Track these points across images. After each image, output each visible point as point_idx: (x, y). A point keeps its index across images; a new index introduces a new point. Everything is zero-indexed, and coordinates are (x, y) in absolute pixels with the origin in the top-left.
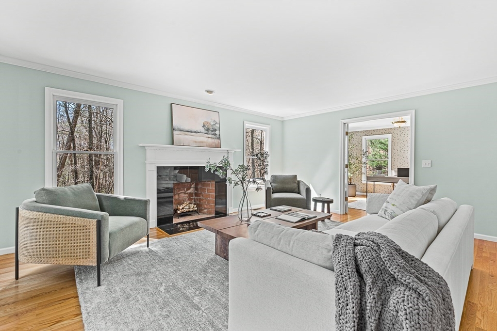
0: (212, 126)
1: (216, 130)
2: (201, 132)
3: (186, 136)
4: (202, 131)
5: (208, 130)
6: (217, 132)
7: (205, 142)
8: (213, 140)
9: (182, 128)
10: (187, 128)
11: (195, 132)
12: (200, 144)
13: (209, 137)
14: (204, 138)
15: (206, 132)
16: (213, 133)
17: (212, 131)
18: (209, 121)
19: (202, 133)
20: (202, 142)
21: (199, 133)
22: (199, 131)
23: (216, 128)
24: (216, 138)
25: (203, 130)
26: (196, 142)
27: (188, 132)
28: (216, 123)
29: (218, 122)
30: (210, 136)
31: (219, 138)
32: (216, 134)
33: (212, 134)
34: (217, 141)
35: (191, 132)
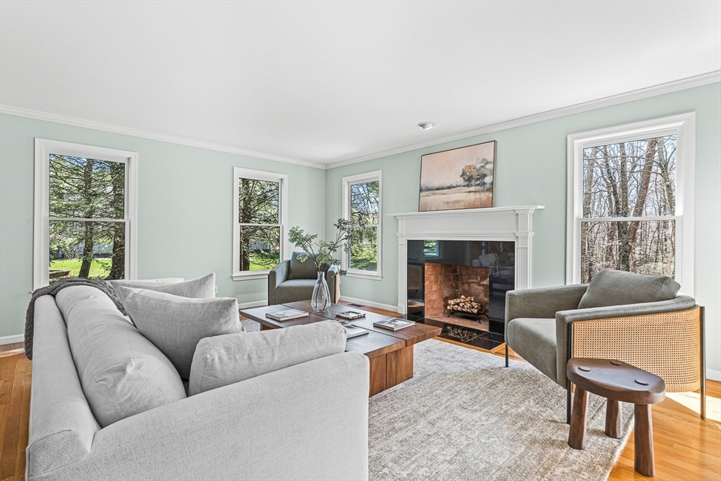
0: (478, 170)
1: (485, 176)
2: (457, 186)
3: (435, 197)
4: (458, 184)
5: (470, 179)
6: (488, 180)
7: (462, 201)
8: (478, 196)
9: (430, 186)
10: (437, 185)
11: (449, 188)
12: (454, 205)
13: (470, 192)
14: (462, 195)
15: (466, 183)
16: (478, 182)
17: (478, 179)
18: (473, 163)
19: (459, 186)
20: (458, 202)
21: (454, 187)
22: (454, 185)
23: (485, 172)
24: (483, 191)
25: (461, 181)
26: (448, 203)
27: (438, 189)
28: (487, 163)
29: (491, 158)
30: (472, 189)
31: (491, 189)
32: (484, 184)
33: (477, 185)
34: (485, 196)
35: (443, 189)
